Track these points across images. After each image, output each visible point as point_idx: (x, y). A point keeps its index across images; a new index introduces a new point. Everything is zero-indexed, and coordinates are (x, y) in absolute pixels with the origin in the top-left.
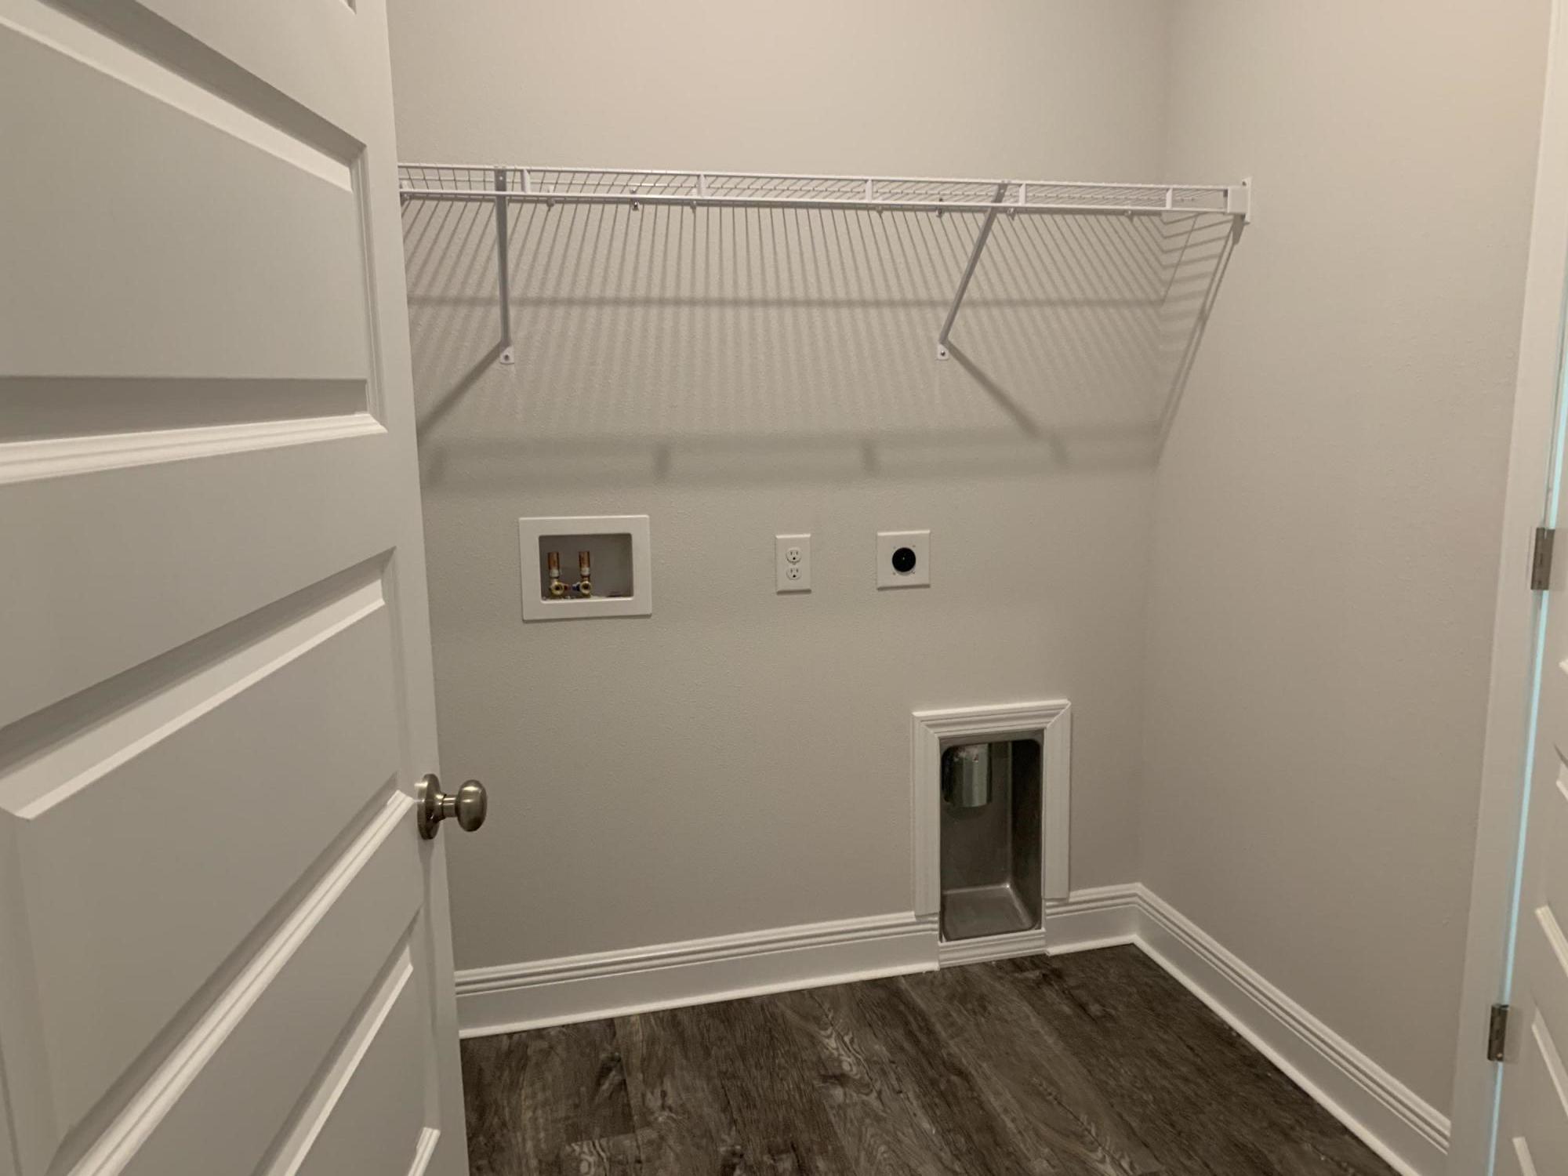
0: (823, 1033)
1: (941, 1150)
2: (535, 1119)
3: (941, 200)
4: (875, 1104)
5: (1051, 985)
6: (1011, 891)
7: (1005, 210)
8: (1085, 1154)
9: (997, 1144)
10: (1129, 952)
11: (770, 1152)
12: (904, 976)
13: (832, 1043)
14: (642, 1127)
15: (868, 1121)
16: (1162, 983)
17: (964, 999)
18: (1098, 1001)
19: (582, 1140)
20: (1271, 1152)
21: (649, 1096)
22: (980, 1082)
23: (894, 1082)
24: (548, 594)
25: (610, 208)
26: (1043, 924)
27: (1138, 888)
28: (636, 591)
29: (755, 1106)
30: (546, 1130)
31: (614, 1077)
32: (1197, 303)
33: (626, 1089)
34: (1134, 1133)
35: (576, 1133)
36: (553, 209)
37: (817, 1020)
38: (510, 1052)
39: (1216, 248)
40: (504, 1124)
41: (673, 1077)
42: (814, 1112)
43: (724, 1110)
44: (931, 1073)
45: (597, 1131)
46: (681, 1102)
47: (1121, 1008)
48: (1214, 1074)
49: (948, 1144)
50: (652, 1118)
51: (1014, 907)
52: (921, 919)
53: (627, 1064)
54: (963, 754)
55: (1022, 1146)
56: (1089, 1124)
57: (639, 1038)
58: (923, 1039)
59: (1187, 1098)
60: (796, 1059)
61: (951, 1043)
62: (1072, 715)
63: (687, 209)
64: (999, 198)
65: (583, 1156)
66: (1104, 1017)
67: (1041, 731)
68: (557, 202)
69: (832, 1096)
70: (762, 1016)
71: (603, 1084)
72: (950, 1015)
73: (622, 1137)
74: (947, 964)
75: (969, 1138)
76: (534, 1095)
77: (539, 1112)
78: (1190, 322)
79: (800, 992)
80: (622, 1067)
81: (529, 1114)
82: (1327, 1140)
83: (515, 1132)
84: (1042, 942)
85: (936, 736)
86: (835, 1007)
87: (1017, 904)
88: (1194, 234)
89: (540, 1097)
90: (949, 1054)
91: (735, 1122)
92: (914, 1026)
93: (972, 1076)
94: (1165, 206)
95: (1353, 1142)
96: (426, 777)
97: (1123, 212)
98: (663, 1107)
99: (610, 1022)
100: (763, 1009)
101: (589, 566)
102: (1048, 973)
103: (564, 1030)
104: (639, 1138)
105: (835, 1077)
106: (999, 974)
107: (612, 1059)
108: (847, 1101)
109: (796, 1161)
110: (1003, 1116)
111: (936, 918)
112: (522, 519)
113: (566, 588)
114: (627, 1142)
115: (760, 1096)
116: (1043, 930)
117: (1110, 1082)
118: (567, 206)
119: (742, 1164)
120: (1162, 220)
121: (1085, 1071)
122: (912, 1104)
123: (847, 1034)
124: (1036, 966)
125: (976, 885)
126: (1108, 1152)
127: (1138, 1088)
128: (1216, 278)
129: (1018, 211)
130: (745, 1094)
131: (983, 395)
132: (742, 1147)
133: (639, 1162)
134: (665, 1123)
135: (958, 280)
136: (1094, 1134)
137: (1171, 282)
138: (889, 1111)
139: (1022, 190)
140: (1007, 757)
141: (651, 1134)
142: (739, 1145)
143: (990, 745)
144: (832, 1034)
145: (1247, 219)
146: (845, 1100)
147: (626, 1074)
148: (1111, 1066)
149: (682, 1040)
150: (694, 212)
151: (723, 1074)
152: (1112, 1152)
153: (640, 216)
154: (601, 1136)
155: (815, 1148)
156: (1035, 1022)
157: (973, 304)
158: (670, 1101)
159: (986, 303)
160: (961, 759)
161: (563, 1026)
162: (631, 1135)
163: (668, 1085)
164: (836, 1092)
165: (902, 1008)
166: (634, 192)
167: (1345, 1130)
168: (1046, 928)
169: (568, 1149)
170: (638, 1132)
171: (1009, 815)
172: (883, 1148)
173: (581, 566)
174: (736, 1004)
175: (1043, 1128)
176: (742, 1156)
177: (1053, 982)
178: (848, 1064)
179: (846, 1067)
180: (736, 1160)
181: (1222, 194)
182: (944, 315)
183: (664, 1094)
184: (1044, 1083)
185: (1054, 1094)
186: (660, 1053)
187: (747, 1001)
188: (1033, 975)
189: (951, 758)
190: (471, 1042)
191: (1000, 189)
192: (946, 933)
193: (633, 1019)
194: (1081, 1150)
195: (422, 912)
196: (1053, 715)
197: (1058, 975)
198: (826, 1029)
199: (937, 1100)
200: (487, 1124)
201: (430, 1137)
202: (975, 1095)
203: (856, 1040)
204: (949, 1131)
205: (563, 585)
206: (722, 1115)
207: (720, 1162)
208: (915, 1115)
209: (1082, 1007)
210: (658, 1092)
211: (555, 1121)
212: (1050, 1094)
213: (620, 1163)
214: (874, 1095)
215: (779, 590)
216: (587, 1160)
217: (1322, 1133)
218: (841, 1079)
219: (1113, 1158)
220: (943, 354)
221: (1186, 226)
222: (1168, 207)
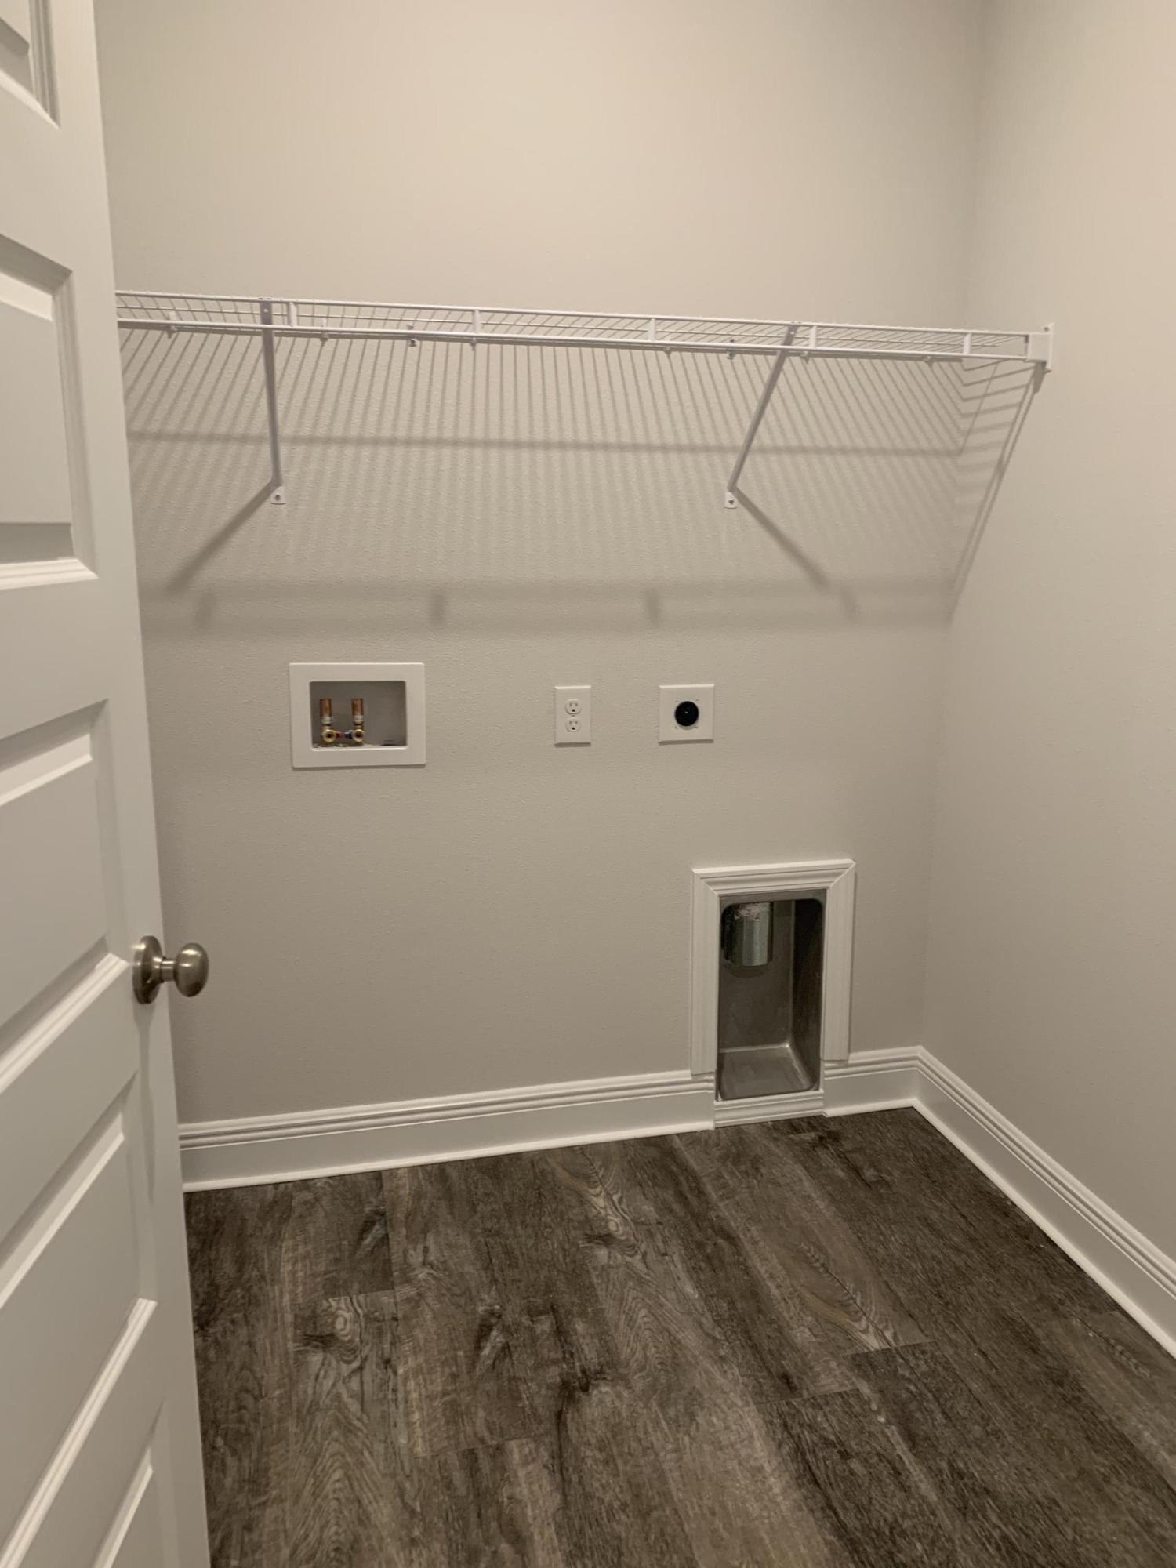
0: (592, 1191)
1: (702, 1315)
2: (294, 1273)
3: (732, 341)
4: (640, 1266)
5: (827, 1148)
6: (790, 1051)
7: (798, 353)
8: (849, 1324)
9: (760, 1311)
10: (907, 1118)
11: (529, 1313)
12: (678, 1134)
13: (600, 1202)
14: (401, 1283)
15: (631, 1284)
16: (940, 1149)
17: (737, 1159)
18: (872, 1165)
19: (340, 1295)
20: (1038, 1326)
21: (411, 1252)
22: (748, 1246)
23: (660, 1244)
24: (319, 741)
25: (386, 344)
26: (821, 1084)
27: (920, 1051)
28: (410, 740)
29: (517, 1266)
30: (304, 1284)
31: (377, 1230)
32: (994, 455)
33: (388, 1244)
34: (902, 1305)
35: (334, 1288)
36: (327, 343)
37: (587, 1178)
38: (275, 1202)
39: (1016, 397)
40: (262, 1277)
41: (438, 1233)
42: (577, 1275)
43: (486, 1269)
44: (698, 1236)
45: (356, 1286)
46: (442, 1260)
47: (896, 1173)
48: (986, 1245)
49: (710, 1309)
50: (412, 1274)
51: (793, 1067)
52: (697, 1077)
53: (391, 1220)
54: (743, 913)
55: (785, 1314)
56: (855, 1292)
57: (405, 1192)
58: (693, 1201)
59: (957, 1268)
60: (562, 1219)
61: (721, 1205)
62: (856, 875)
63: (467, 346)
64: (789, 340)
65: (340, 1312)
66: (878, 1182)
67: (823, 891)
68: (332, 336)
69: (596, 1256)
70: (531, 1173)
71: (366, 1238)
72: (723, 1177)
73: (379, 1293)
74: (721, 1123)
75: (732, 1303)
76: (295, 1249)
77: (299, 1266)
78: (988, 474)
79: (571, 1148)
80: (386, 1222)
81: (289, 1267)
82: (1097, 1316)
83: (272, 1285)
84: (820, 1104)
85: (716, 893)
86: (606, 1165)
87: (796, 1064)
88: (994, 382)
89: (301, 1250)
90: (718, 1217)
91: (496, 1281)
92: (685, 1188)
93: (739, 1239)
94: (962, 351)
95: (1124, 1319)
96: (144, 939)
97: (922, 357)
98: (424, 1264)
99: (378, 1175)
100: (533, 1165)
101: (362, 714)
102: (825, 1135)
103: (331, 1181)
104: (398, 1294)
105: (600, 1237)
106: (775, 1135)
107: (377, 1213)
108: (611, 1263)
109: (554, 1321)
110: (769, 1283)
111: (713, 1077)
112: (292, 664)
113: (338, 735)
114: (385, 1298)
115: (523, 1254)
116: (821, 1091)
117: (879, 1250)
118: (341, 341)
119: (500, 1326)
120: (962, 366)
121: (854, 1238)
122: (676, 1267)
123: (616, 1193)
124: (813, 1128)
125: (753, 1044)
126: (872, 1322)
127: (908, 1257)
128: (1015, 427)
129: (813, 354)
130: (508, 1253)
131: (773, 545)
132: (501, 1307)
133: (395, 1319)
134: (425, 1281)
135: (747, 424)
136: (859, 1303)
137: (970, 432)
138: (652, 1274)
139: (813, 331)
140: (790, 915)
141: (409, 1291)
142: (498, 1304)
143: (772, 904)
144: (601, 1192)
145: (1048, 367)
146: (609, 1261)
147: (389, 1229)
148: (882, 1234)
149: (449, 1195)
150: (474, 349)
151: (488, 1232)
152: (876, 1322)
153: (417, 352)
154: (360, 1293)
155: (575, 1309)
156: (808, 1186)
157: (763, 450)
158: (432, 1258)
159: (777, 450)
160: (742, 918)
161: (330, 1177)
162: (388, 1292)
163: (431, 1241)
164: (602, 1253)
165: (674, 1168)
166: (411, 328)
167: (1116, 1306)
168: (824, 1089)
169: (325, 1304)
170: (397, 1288)
171: (791, 973)
172: (643, 1312)
173: (354, 714)
174: (506, 1161)
175: (808, 1296)
176: (499, 1317)
177: (829, 1145)
178: (615, 1225)
179: (612, 1227)
180: (493, 1320)
181: (1023, 339)
182: (732, 460)
183: (426, 1250)
184: (812, 1248)
185: (822, 1261)
186: (426, 1208)
187: (517, 1156)
188: (809, 1136)
189: (731, 917)
190: (236, 1193)
191: (790, 330)
192: (722, 1092)
193: (400, 1172)
194: (843, 1319)
195: (138, 1078)
196: (836, 875)
197: (835, 1137)
198: (596, 1187)
199: (703, 1265)
200: (246, 1276)
201: (144, 1309)
202: (741, 1259)
203: (625, 1200)
204: (712, 1296)
205: (334, 732)
206: (483, 1273)
207: (478, 1322)
208: (679, 1279)
209: (856, 1171)
210: (420, 1247)
211: (314, 1275)
212: (818, 1260)
213: (376, 1320)
214: (639, 1257)
215: (558, 741)
216: (342, 1316)
217: (1093, 1308)
218: (607, 1239)
219: (877, 1329)
220: (731, 502)
221: (985, 373)
222: (966, 353)
